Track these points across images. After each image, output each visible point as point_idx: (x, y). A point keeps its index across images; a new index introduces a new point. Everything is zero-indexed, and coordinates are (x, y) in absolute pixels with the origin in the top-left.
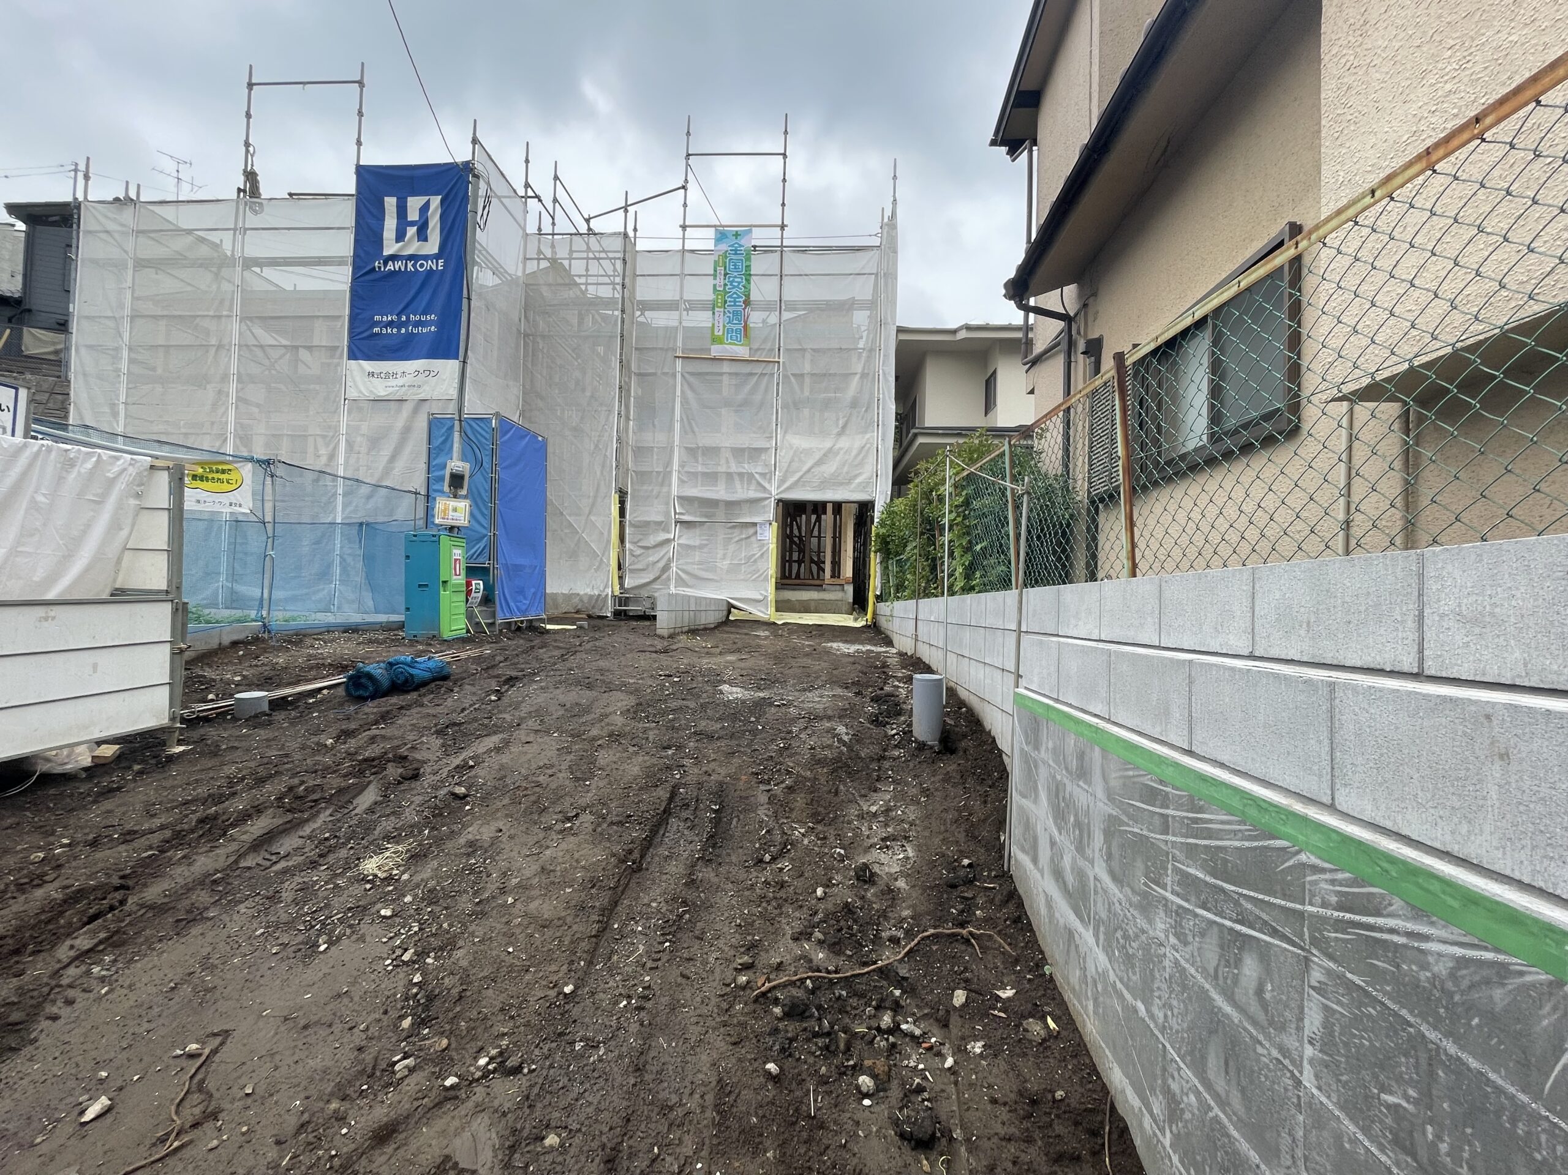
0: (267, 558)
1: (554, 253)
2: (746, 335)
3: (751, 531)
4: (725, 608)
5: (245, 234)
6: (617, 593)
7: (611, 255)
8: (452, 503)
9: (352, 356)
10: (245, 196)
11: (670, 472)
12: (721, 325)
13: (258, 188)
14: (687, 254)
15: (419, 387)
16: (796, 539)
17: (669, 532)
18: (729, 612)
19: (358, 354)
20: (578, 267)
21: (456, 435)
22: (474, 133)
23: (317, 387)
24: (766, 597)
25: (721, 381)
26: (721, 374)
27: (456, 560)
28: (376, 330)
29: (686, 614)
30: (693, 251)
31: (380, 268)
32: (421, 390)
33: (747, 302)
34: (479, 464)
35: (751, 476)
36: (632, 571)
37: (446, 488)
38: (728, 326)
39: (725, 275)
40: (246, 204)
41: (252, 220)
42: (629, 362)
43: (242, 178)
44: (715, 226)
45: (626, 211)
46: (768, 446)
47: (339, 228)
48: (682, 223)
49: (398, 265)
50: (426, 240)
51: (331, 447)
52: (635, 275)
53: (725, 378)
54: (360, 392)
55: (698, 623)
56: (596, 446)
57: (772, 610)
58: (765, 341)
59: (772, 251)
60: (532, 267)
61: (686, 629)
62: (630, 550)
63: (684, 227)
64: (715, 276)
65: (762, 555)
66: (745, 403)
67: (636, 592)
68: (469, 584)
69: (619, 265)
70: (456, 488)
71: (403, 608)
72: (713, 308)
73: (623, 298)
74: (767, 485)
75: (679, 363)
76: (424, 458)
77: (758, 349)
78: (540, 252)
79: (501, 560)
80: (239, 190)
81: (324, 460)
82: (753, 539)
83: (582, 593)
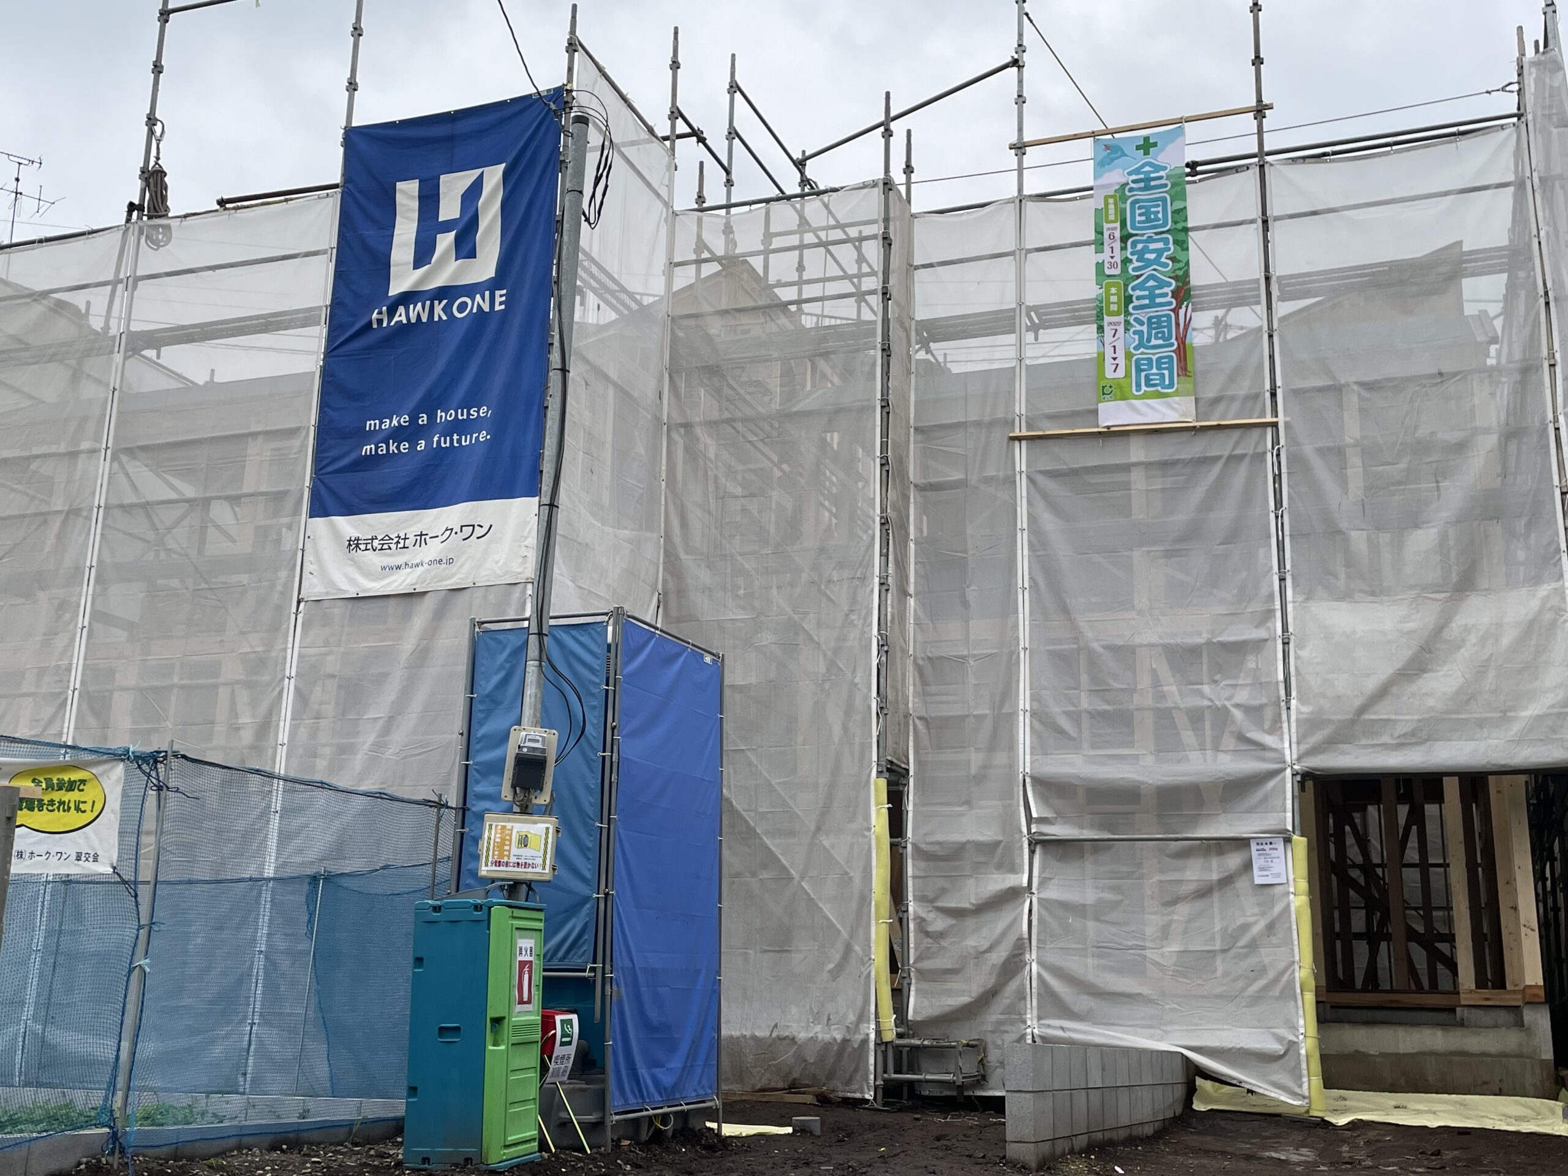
0: (136, 974)
1: (731, 242)
2: (1184, 370)
3: (1234, 861)
4: (1179, 1077)
5: (135, 287)
6: (890, 1036)
7: (853, 232)
8: (519, 826)
9: (319, 509)
10: (140, 218)
11: (1012, 717)
12: (1121, 354)
13: (164, 199)
14: (1030, 207)
15: (451, 561)
16: (1355, 874)
17: (1014, 869)
18: (1191, 1090)
19: (330, 502)
20: (782, 267)
21: (532, 667)
22: (573, 31)
23: (244, 578)
24: (1292, 1046)
25: (1126, 486)
26: (1126, 468)
27: (522, 964)
28: (368, 449)
29: (1080, 1098)
30: (1042, 197)
31: (380, 321)
32: (453, 568)
33: (1183, 293)
34: (576, 732)
35: (1222, 716)
36: (923, 974)
37: (506, 793)
38: (1138, 354)
39: (1124, 239)
40: (141, 232)
41: (151, 261)
42: (902, 461)
43: (138, 184)
44: (1093, 135)
45: (888, 134)
46: (1262, 634)
47: (308, 254)
48: (1014, 139)
49: (416, 311)
50: (472, 254)
51: (264, 708)
52: (912, 268)
53: (1138, 479)
54: (331, 583)
55: (1110, 1123)
56: (832, 665)
57: (1312, 1083)
58: (1233, 377)
59: (1237, 169)
60: (685, 277)
61: (1081, 1142)
62: (921, 921)
63: (1020, 148)
64: (1098, 244)
65: (1270, 927)
66: (1193, 533)
67: (937, 1033)
68: (547, 1023)
69: (873, 251)
70: (526, 789)
71: (404, 1085)
72: (1100, 317)
73: (886, 321)
74: (1269, 740)
75: (1021, 454)
76: (458, 722)
77: (1216, 401)
78: (701, 245)
79: (621, 958)
80: (132, 207)
81: (247, 737)
82: (1241, 884)
83: (802, 1036)
